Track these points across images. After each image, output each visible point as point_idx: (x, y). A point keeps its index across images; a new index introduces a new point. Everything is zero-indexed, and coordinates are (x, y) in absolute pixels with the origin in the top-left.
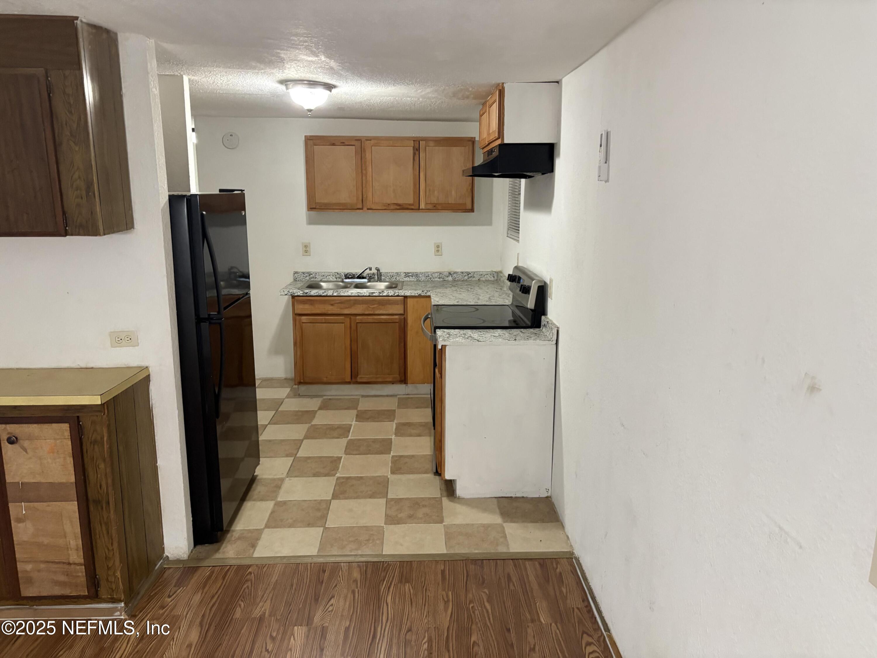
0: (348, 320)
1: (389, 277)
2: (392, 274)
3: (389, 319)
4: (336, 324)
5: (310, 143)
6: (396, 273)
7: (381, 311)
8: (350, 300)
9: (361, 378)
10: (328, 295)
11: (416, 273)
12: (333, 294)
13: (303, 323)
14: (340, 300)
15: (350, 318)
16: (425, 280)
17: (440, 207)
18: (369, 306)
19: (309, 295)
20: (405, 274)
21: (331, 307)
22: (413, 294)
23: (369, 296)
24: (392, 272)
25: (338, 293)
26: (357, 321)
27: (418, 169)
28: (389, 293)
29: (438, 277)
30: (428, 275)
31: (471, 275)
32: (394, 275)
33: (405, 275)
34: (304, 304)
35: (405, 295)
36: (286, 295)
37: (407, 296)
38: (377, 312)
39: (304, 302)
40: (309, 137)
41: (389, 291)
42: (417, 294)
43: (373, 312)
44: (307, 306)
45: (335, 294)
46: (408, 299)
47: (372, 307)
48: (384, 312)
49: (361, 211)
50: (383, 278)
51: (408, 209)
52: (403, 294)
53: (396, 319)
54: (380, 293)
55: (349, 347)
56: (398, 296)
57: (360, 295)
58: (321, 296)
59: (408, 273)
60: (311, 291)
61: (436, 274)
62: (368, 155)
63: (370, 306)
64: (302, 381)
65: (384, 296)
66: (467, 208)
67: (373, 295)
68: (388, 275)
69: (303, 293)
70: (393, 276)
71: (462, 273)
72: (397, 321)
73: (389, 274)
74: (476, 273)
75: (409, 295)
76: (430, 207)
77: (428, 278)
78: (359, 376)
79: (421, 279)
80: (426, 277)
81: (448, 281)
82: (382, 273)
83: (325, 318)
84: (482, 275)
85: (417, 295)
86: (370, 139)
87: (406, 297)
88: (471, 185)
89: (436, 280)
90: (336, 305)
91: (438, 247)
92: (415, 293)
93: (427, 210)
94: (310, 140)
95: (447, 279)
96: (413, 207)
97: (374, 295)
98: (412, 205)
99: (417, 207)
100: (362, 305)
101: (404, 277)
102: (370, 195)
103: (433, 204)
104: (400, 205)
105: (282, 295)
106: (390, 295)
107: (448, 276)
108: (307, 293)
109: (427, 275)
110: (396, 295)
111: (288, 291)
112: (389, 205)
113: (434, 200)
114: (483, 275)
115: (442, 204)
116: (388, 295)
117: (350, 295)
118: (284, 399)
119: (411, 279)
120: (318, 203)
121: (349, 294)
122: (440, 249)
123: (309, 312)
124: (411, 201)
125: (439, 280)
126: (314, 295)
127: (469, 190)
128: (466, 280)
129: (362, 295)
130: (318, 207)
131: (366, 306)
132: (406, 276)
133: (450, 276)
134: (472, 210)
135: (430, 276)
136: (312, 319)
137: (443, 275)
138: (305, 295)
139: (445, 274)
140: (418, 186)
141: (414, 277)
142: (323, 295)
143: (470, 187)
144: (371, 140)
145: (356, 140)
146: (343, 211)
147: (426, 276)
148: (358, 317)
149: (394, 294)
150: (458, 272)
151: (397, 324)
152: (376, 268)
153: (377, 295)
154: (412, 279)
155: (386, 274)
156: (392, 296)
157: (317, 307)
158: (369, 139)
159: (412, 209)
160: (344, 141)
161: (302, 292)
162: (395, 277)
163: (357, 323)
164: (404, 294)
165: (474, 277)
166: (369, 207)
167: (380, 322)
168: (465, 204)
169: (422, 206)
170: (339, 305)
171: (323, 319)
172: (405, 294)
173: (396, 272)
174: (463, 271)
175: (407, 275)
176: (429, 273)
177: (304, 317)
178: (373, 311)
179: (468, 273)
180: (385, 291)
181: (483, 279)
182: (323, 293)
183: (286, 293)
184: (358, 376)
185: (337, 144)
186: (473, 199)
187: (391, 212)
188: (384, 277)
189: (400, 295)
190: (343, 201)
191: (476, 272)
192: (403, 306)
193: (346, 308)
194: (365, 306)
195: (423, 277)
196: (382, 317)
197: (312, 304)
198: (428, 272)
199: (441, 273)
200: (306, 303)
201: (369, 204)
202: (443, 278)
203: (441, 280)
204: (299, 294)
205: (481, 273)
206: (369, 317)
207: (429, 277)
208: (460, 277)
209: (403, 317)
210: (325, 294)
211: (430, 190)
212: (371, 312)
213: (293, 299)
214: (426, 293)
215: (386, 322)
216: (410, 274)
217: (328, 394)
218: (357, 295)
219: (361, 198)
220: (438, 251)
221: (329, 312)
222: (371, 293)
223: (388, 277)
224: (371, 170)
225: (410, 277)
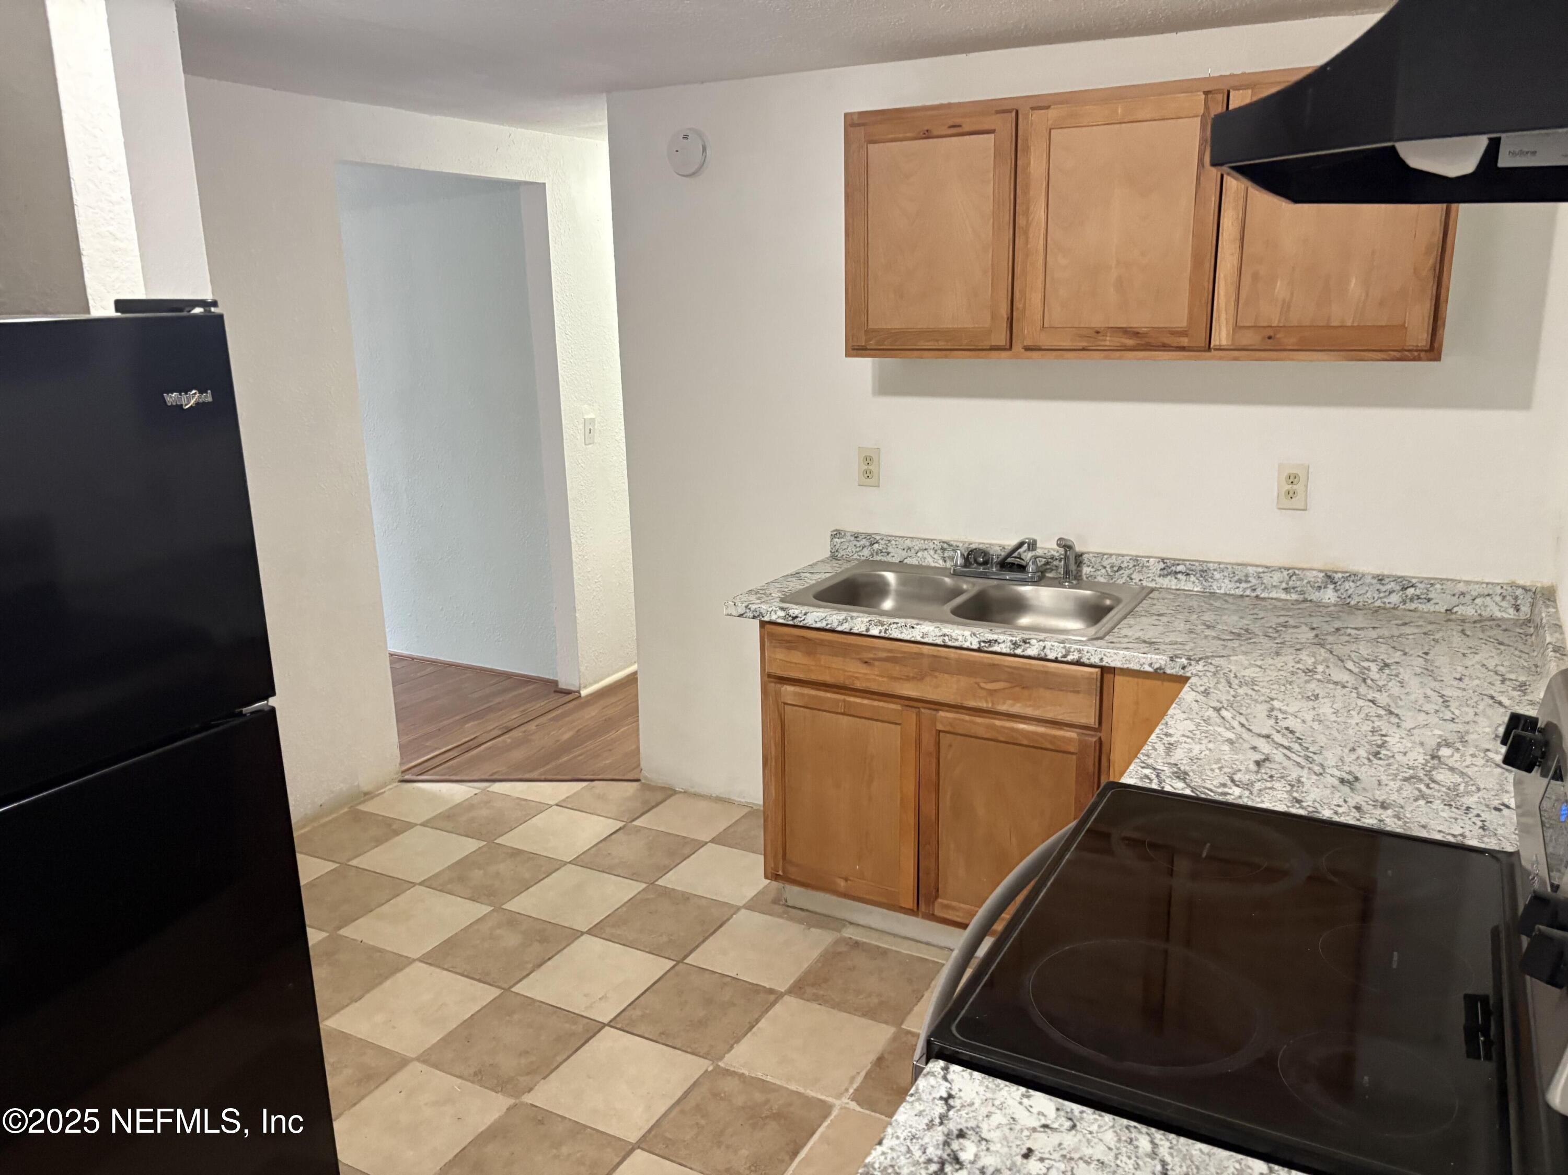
0: (911, 716)
1: (1108, 569)
2: (1118, 563)
3: (1042, 735)
4: (879, 724)
5: (860, 133)
6: (1136, 559)
7: (1019, 705)
8: (921, 655)
9: (947, 907)
10: (855, 630)
11: (1201, 562)
12: (868, 630)
13: (785, 704)
14: (890, 651)
15: (918, 715)
16: (1232, 592)
17: (1290, 341)
18: (978, 684)
19: (801, 624)
20: (1162, 565)
21: (863, 669)
22: (1134, 666)
23: (979, 650)
24: (1119, 555)
25: (883, 628)
26: (940, 727)
27: (1214, 199)
28: (1047, 651)
29: (1284, 585)
30: (1247, 576)
31: (1418, 592)
32: (1123, 566)
33: (1164, 569)
34: (789, 648)
35: (1104, 664)
36: (741, 615)
37: (1114, 668)
38: (1003, 708)
39: (789, 644)
40: (855, 117)
41: (1048, 644)
42: (1150, 665)
43: (990, 705)
44: (797, 657)
45: (875, 631)
46: (1119, 679)
47: (990, 686)
48: (1029, 711)
49: (1004, 354)
50: (1086, 570)
51: (1165, 347)
52: (1095, 660)
53: (1070, 740)
54: (1015, 645)
55: (912, 805)
56: (1078, 663)
57: (950, 643)
58: (833, 631)
59: (1177, 562)
60: (806, 614)
61: (1277, 576)
62: (1035, 165)
63: (983, 685)
64: (780, 873)
65: (1029, 657)
66: (1411, 343)
67: (990, 649)
68: (1105, 563)
69: (784, 618)
70: (1120, 568)
71: (1381, 579)
72: (1072, 750)
73: (1109, 561)
74: (1438, 586)
75: (1117, 664)
76: (1248, 338)
77: (1244, 585)
78: (940, 900)
79: (1220, 588)
80: (1240, 581)
81: (1319, 604)
82: (1085, 556)
83: (844, 701)
84: (1463, 594)
85: (1148, 669)
86: (1046, 104)
87: (1106, 671)
88: (1436, 253)
89: (1274, 595)
90: (877, 663)
91: (1292, 479)
92: (1143, 661)
93: (1238, 350)
94: (859, 125)
95: (1315, 596)
96: (1185, 341)
97: (996, 648)
98: (1183, 333)
99: (1202, 343)
100: (955, 678)
101: (1160, 576)
102: (1035, 298)
103: (1264, 327)
104: (1138, 333)
105: (731, 615)
106: (1051, 656)
107: (1320, 587)
108: (797, 617)
109: (1240, 575)
110: (1070, 658)
111: (746, 607)
112: (1098, 332)
113: (1271, 315)
114: (1468, 597)
115: (1300, 327)
116: (1043, 655)
117: (919, 639)
118: (738, 909)
119: (1183, 583)
120: (874, 331)
121: (916, 635)
122: (1298, 487)
123: (802, 676)
124: (1181, 321)
125: (1283, 596)
126: (815, 625)
127: (1427, 272)
128: (1395, 608)
129: (957, 644)
130: (872, 344)
131: (972, 680)
132: (1165, 572)
133: (1332, 586)
134: (1432, 351)
135: (1254, 581)
136: (810, 696)
137: (1301, 580)
138: (791, 623)
139: (1310, 575)
140: (1209, 265)
141: (1193, 578)
142: (839, 629)
143: (1431, 261)
144: (1048, 107)
145: (998, 112)
146: (946, 357)
147: (1236, 578)
148: (941, 714)
149: (1065, 656)
150: (1363, 575)
151: (1074, 757)
152: (1060, 539)
153: (1004, 651)
154: (1185, 584)
155: (1099, 560)
156: (1056, 661)
157: (822, 663)
158: (1041, 104)
159: (1183, 349)
160: (958, 121)
161: (782, 614)
162: (1128, 572)
163: (940, 731)
164: (1101, 660)
165: (1429, 600)
166: (1028, 343)
167: (1012, 741)
168: (1403, 327)
169: (1221, 336)
170: (888, 665)
171: (838, 701)
172: (1105, 659)
173: (1134, 553)
174: (1386, 573)
175: (1169, 568)
176: (1251, 570)
177: (790, 689)
178: (993, 704)
179: (1405, 584)
180: (1033, 642)
181: (1469, 611)
182: (841, 623)
183: (741, 611)
184: (937, 897)
185: (935, 133)
186: (1442, 305)
187: (1106, 358)
188: (1089, 569)
189: (1087, 662)
190: (947, 324)
191: (1442, 581)
192: (1094, 700)
193: (908, 679)
194: (965, 682)
195: (1226, 581)
196: (1022, 726)
197: (810, 653)
198: (1245, 565)
199: (1294, 574)
200: (795, 648)
201: (1028, 332)
202: (1302, 593)
203: (1294, 596)
204: (774, 617)
205: (1461, 587)
206: (979, 720)
207: (1247, 581)
208: (1369, 595)
209: (1094, 739)
210: (845, 627)
211: (1256, 277)
212: (983, 705)
213: (762, 630)
214: (1184, 668)
215: (1034, 746)
216: (1180, 568)
217: (862, 922)
218: (939, 641)
219: (1004, 311)
220: (1291, 495)
221: (858, 685)
222: (984, 642)
223: (1103, 571)
224: (1042, 213)
225: (1179, 576)
